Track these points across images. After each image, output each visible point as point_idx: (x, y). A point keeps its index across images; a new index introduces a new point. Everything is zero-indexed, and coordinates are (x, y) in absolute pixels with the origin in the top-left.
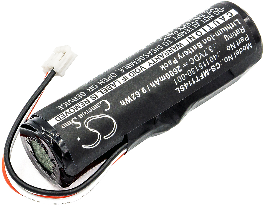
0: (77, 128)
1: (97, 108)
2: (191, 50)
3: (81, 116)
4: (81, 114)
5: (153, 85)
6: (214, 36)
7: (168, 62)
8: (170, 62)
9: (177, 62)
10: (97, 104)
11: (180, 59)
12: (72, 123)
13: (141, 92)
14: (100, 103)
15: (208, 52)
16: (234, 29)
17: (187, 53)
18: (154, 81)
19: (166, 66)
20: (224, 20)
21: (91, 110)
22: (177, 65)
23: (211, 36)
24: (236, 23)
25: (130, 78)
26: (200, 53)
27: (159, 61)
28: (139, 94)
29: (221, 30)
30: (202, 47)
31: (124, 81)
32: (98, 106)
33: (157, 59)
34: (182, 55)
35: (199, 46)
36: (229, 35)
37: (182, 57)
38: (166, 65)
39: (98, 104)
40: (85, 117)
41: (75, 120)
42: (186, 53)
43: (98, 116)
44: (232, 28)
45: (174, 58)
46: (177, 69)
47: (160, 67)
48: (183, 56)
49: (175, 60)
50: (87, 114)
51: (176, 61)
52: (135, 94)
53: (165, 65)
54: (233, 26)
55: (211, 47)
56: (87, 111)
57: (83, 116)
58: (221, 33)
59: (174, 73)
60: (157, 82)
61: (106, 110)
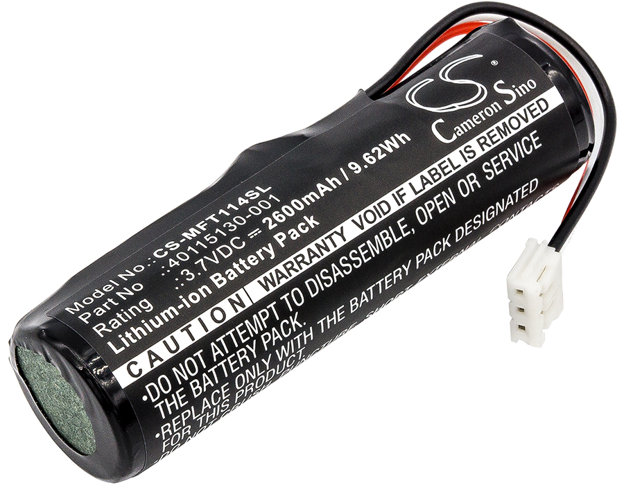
0: (501, 82)
1: (462, 125)
2: (241, 267)
3: (495, 107)
4: (497, 111)
5: (334, 182)
6: (181, 307)
7: (298, 235)
8: (294, 234)
9: (276, 237)
10: (463, 133)
11: (270, 245)
12: (513, 90)
13: (362, 163)
14: (455, 137)
15: (196, 269)
16: (125, 328)
17: (251, 259)
18: (330, 190)
19: (304, 224)
20: (150, 353)
21: (474, 121)
22: (275, 231)
23: (189, 306)
24: (119, 344)
25: (388, 197)
26: (217, 262)
27: (319, 241)
28: (367, 160)
29: (161, 323)
30: (212, 278)
31: (402, 189)
32: (460, 130)
33: (324, 246)
34: (264, 253)
35: (221, 278)
36: (140, 312)
37: (264, 248)
38: (303, 228)
39: (460, 132)
40: (487, 103)
41: (509, 97)
42: (253, 260)
43: (458, 108)
44: (132, 329)
45: (283, 245)
46: (274, 221)
47: (317, 223)
48: (261, 250)
49: (280, 242)
50: (482, 112)
51: (280, 238)
52: (377, 158)
53: (307, 229)
54: (128, 335)
55: (188, 279)
56: (484, 119)
57: (492, 105)
58: (162, 314)
59: (281, 212)
60: (322, 189)
61: (441, 121)
